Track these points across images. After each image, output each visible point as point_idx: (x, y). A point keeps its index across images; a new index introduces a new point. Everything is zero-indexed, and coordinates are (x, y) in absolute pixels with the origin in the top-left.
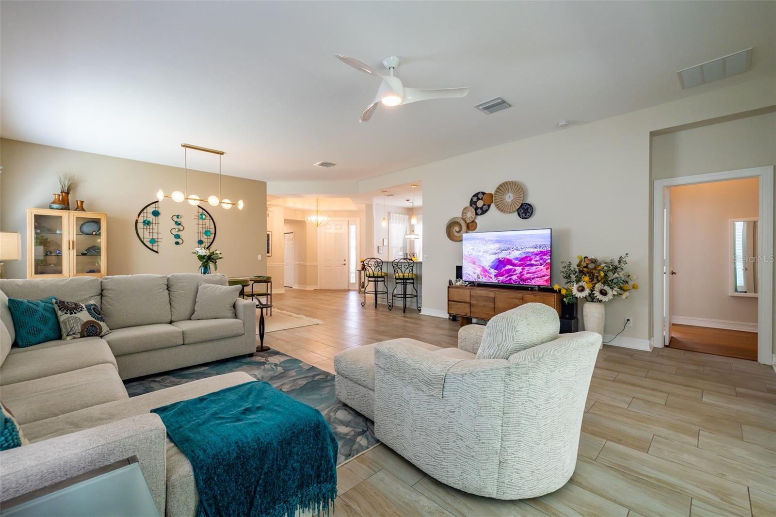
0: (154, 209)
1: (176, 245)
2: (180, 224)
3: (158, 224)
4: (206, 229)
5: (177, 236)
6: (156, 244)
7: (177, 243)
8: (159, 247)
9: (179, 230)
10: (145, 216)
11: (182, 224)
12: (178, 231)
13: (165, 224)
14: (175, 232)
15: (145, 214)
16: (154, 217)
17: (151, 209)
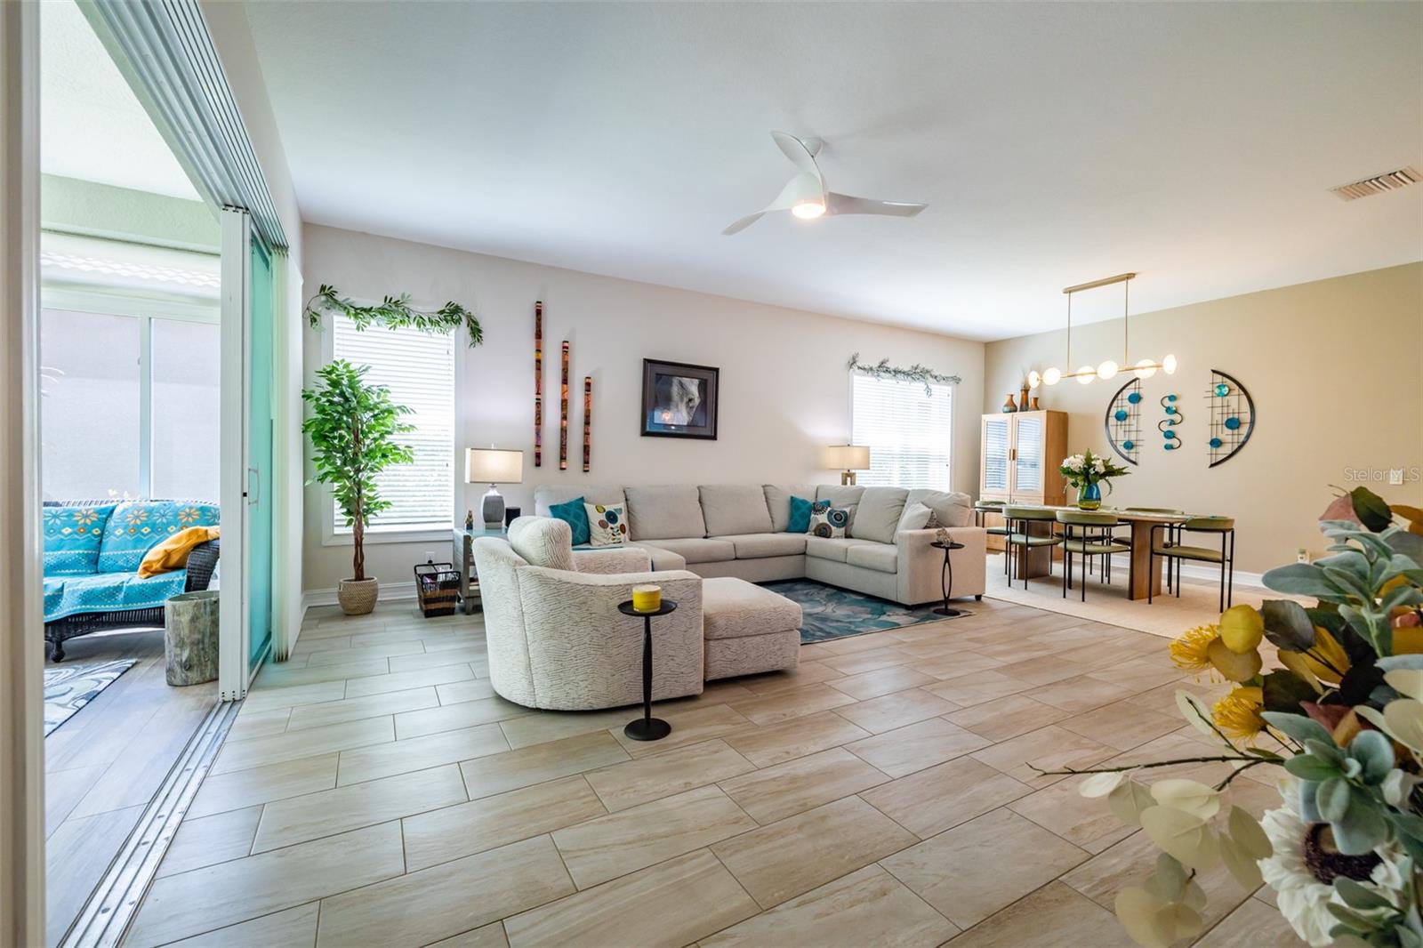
0: (1132, 392)
1: (1165, 450)
2: (1176, 412)
3: (1138, 415)
4: (1231, 416)
5: (1170, 435)
6: (1133, 450)
7: (1169, 447)
8: (1140, 455)
9: (1172, 423)
10: (1120, 405)
11: (1180, 411)
12: (1170, 424)
13: (1149, 416)
14: (1165, 427)
15: (1120, 402)
16: (1132, 405)
17: (1127, 393)
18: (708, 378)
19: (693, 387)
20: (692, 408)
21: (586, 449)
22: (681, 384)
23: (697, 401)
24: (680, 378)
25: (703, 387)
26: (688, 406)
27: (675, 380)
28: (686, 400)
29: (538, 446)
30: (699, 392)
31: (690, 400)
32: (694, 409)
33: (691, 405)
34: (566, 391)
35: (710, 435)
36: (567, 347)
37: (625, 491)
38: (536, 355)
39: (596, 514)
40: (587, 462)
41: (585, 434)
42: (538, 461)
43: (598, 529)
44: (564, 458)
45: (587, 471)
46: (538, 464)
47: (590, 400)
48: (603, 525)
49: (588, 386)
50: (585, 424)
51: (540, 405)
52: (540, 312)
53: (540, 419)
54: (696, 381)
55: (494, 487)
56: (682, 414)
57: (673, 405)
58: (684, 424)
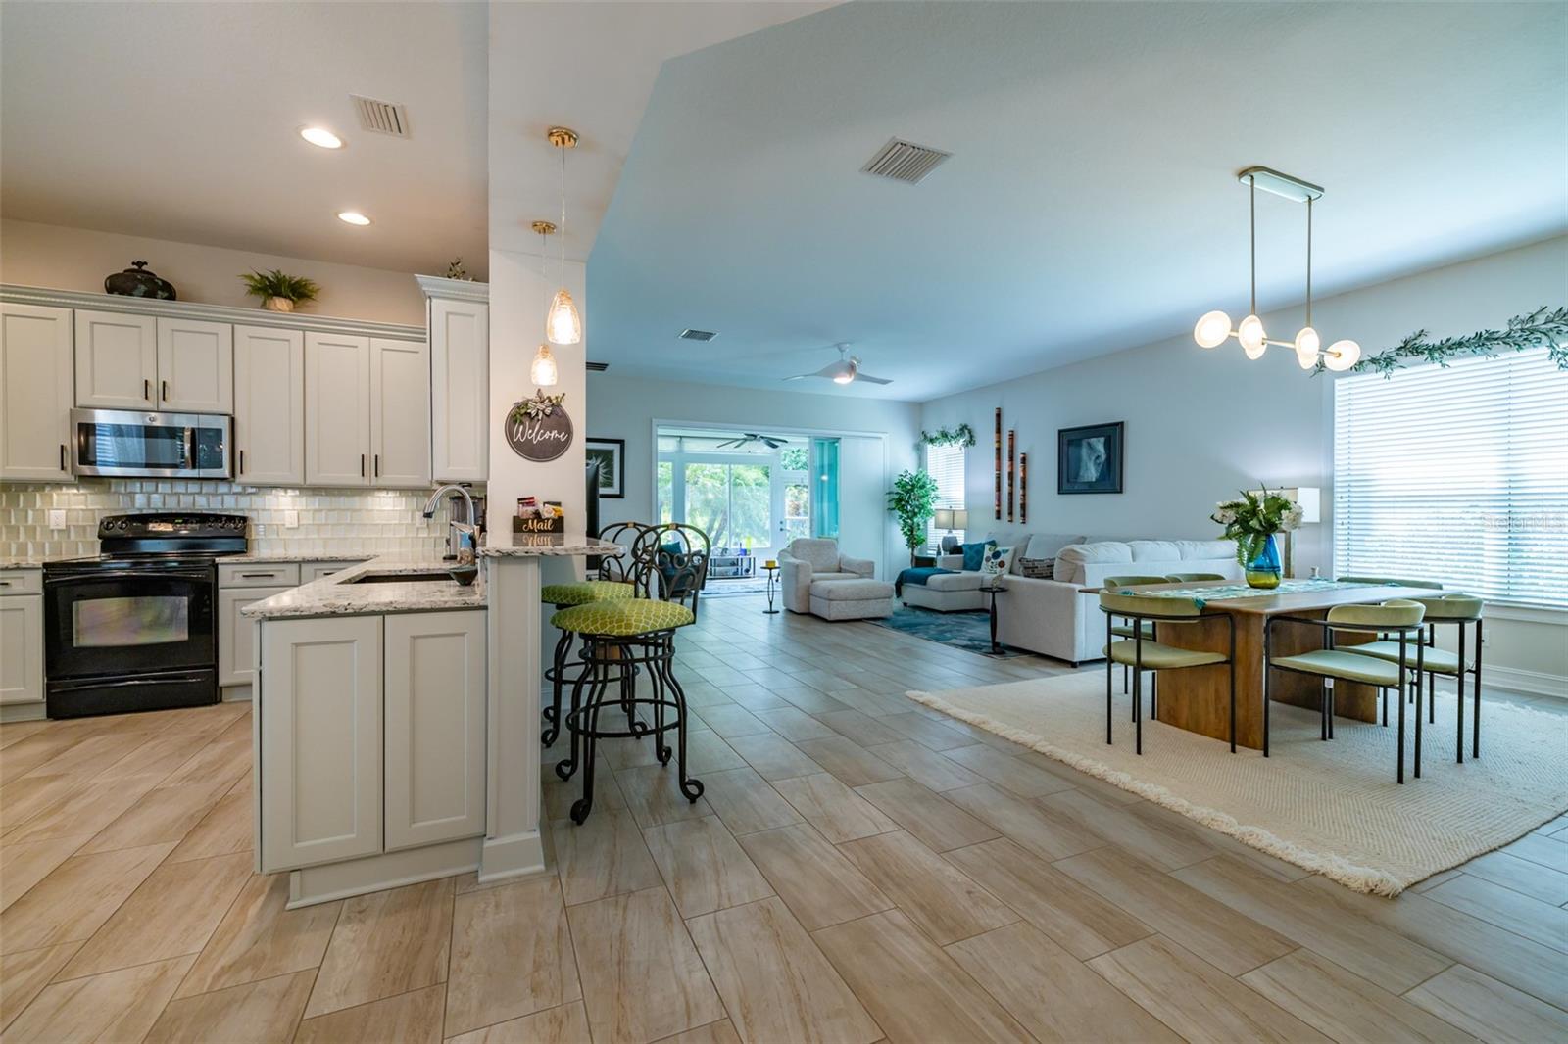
18: (1113, 434)
19: (1099, 444)
20: (1099, 464)
21: (1023, 507)
22: (1089, 444)
23: (1103, 457)
24: (1089, 440)
25: (1108, 446)
26: (1095, 463)
27: (1085, 443)
28: (1093, 458)
29: (999, 506)
30: (1105, 449)
31: (1098, 458)
32: (1101, 466)
33: (1098, 461)
34: (1012, 466)
35: (1117, 488)
36: (1012, 435)
37: (1030, 538)
38: (995, 445)
39: (987, 553)
40: (1024, 516)
41: (1024, 495)
42: (998, 516)
43: (984, 562)
44: (1011, 513)
45: (1024, 523)
46: (998, 518)
47: (1024, 470)
48: (988, 560)
49: (1024, 460)
50: (1024, 487)
51: (998, 478)
52: (998, 416)
53: (999, 488)
54: (1102, 439)
55: (950, 532)
56: (1091, 473)
57: (1083, 464)
58: (1094, 480)
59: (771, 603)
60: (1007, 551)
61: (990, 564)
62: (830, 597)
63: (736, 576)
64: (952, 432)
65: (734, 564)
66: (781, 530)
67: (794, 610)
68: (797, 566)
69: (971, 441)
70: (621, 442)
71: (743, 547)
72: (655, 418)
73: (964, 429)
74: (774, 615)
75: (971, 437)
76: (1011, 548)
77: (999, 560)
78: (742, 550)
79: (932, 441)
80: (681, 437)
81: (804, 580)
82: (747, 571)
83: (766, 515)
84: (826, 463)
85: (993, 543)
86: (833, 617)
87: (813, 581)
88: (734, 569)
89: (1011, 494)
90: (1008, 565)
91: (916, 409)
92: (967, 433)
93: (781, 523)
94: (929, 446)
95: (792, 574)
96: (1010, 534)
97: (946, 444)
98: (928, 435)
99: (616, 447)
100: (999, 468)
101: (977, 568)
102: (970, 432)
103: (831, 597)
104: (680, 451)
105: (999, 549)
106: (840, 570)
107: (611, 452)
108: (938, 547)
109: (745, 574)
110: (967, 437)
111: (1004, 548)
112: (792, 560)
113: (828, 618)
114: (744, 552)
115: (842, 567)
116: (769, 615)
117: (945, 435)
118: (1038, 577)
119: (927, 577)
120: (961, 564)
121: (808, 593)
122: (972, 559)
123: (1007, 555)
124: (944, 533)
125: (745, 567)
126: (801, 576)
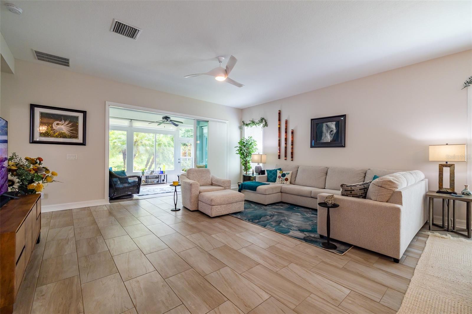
18: (340, 120)
19: (333, 125)
21: (292, 153)
22: (327, 125)
23: (335, 131)
24: (327, 123)
25: (337, 126)
26: (330, 134)
27: (324, 125)
28: (329, 131)
29: (280, 153)
30: (336, 127)
31: (332, 131)
32: (334, 135)
33: (332, 133)
34: (286, 135)
35: (342, 145)
36: (287, 122)
37: (298, 167)
38: (278, 126)
39: (279, 174)
40: (292, 157)
41: (292, 148)
42: (279, 157)
43: (278, 178)
44: (286, 156)
45: (292, 160)
46: (279, 158)
47: (293, 137)
48: (279, 177)
49: (292, 133)
50: (292, 145)
51: (280, 141)
52: (280, 114)
53: (279, 145)
54: (334, 123)
55: (258, 164)
56: (328, 138)
57: (324, 134)
58: (329, 141)
59: (176, 205)
60: (289, 173)
61: (281, 179)
62: (211, 203)
63: (158, 183)
64: (257, 121)
65: (157, 177)
66: (179, 162)
67: (189, 208)
68: (191, 185)
69: (266, 125)
70: (84, 113)
71: (162, 170)
72: (107, 101)
73: (262, 120)
74: (177, 212)
75: (266, 123)
76: (290, 172)
77: (285, 178)
78: (161, 171)
79: (247, 125)
80: (131, 119)
81: (195, 192)
82: (163, 180)
83: (171, 156)
84: (198, 135)
85: (280, 169)
86: (213, 215)
87: (200, 193)
88: (157, 180)
89: (286, 148)
90: (289, 180)
91: (240, 111)
92: (264, 121)
93: (179, 159)
94: (246, 127)
95: (188, 189)
96: (287, 165)
97: (254, 126)
98: (245, 123)
99: (80, 116)
100: (280, 136)
101: (274, 181)
102: (265, 121)
103: (213, 204)
104: (131, 126)
105: (284, 172)
106: (212, 184)
107: (77, 118)
108: (253, 171)
109: (163, 182)
110: (264, 123)
111: (287, 172)
112: (188, 181)
113: (211, 216)
114: (162, 172)
115: (213, 182)
116: (174, 212)
117: (253, 122)
118: (353, 196)
119: (256, 187)
120: (266, 179)
121: (198, 199)
122: (271, 177)
123: (288, 175)
124: (256, 165)
125: (162, 178)
126: (193, 190)
